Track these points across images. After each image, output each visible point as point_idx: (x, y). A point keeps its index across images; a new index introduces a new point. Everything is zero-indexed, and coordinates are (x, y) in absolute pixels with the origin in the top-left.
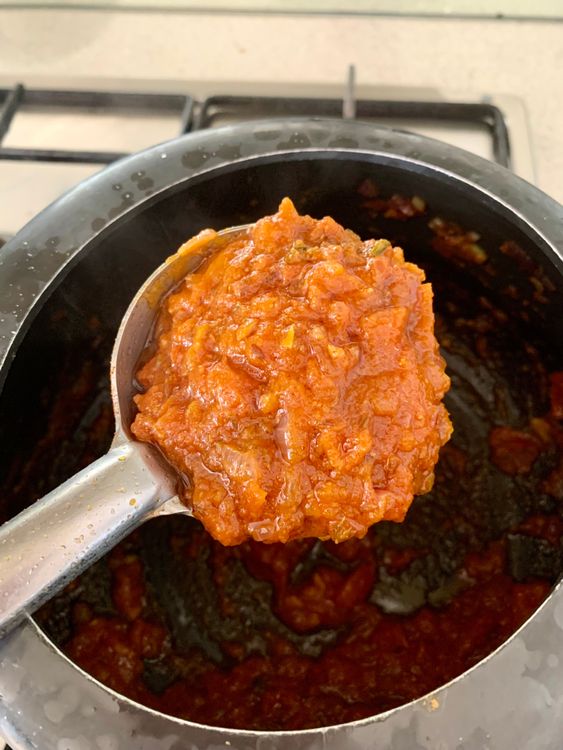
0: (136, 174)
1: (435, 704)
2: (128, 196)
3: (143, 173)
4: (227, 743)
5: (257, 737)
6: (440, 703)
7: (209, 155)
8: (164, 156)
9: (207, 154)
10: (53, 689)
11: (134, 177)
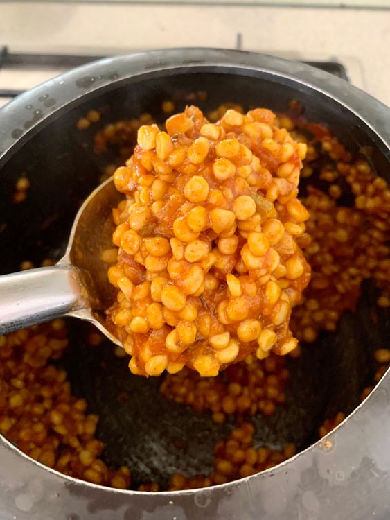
0: (42, 97)
1: (329, 444)
2: (38, 112)
3: (48, 96)
4: (171, 502)
5: (193, 495)
6: (333, 443)
7: (95, 79)
8: (62, 83)
9: (94, 78)
10: (21, 484)
11: (41, 99)
